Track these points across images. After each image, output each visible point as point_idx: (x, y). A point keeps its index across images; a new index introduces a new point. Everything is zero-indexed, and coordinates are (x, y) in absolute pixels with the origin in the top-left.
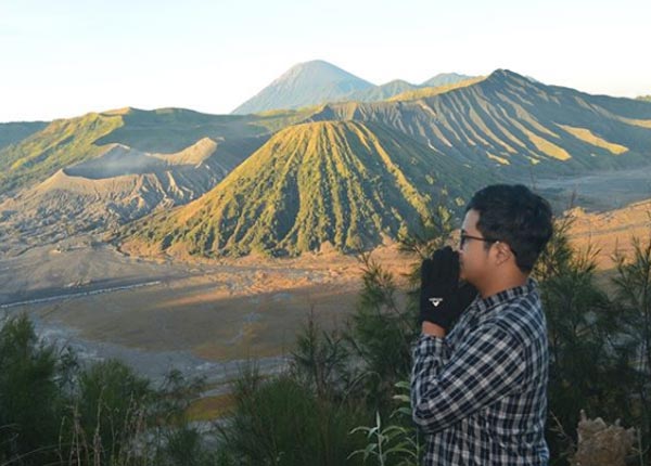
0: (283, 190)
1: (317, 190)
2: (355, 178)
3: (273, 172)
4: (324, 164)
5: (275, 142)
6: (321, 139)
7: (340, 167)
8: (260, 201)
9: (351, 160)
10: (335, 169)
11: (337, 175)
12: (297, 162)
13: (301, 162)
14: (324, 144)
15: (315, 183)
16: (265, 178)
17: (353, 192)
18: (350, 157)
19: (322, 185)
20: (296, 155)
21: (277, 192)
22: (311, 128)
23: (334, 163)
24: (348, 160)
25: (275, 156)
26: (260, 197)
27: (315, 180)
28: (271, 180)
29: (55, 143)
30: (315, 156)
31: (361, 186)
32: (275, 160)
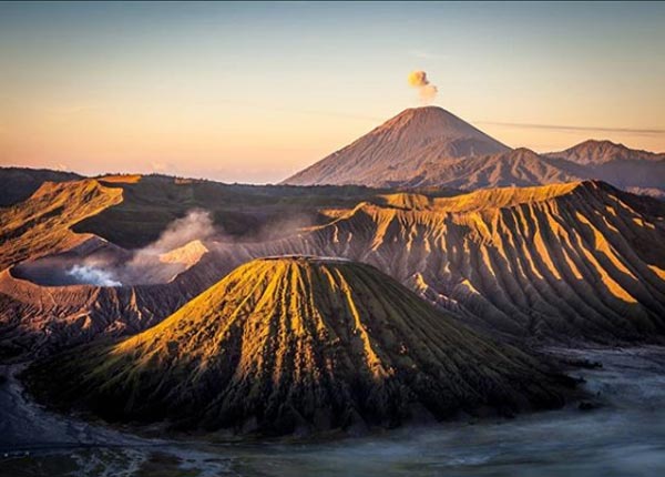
0: (222, 344)
1: (260, 349)
2: (309, 338)
3: (218, 319)
4: (277, 316)
5: (232, 279)
6: (282, 284)
7: (295, 321)
8: (195, 353)
9: (311, 314)
10: (288, 323)
11: (289, 331)
12: (248, 309)
13: (252, 310)
14: (284, 290)
15: (261, 340)
16: (208, 325)
17: (302, 356)
18: (310, 311)
19: (268, 342)
20: (249, 301)
21: (215, 345)
22: (274, 268)
23: (289, 316)
24: (307, 314)
25: (227, 298)
26: (196, 348)
27: (261, 335)
28: (213, 329)
29: (39, 214)
30: (270, 305)
31: (313, 350)
32: (224, 303)
